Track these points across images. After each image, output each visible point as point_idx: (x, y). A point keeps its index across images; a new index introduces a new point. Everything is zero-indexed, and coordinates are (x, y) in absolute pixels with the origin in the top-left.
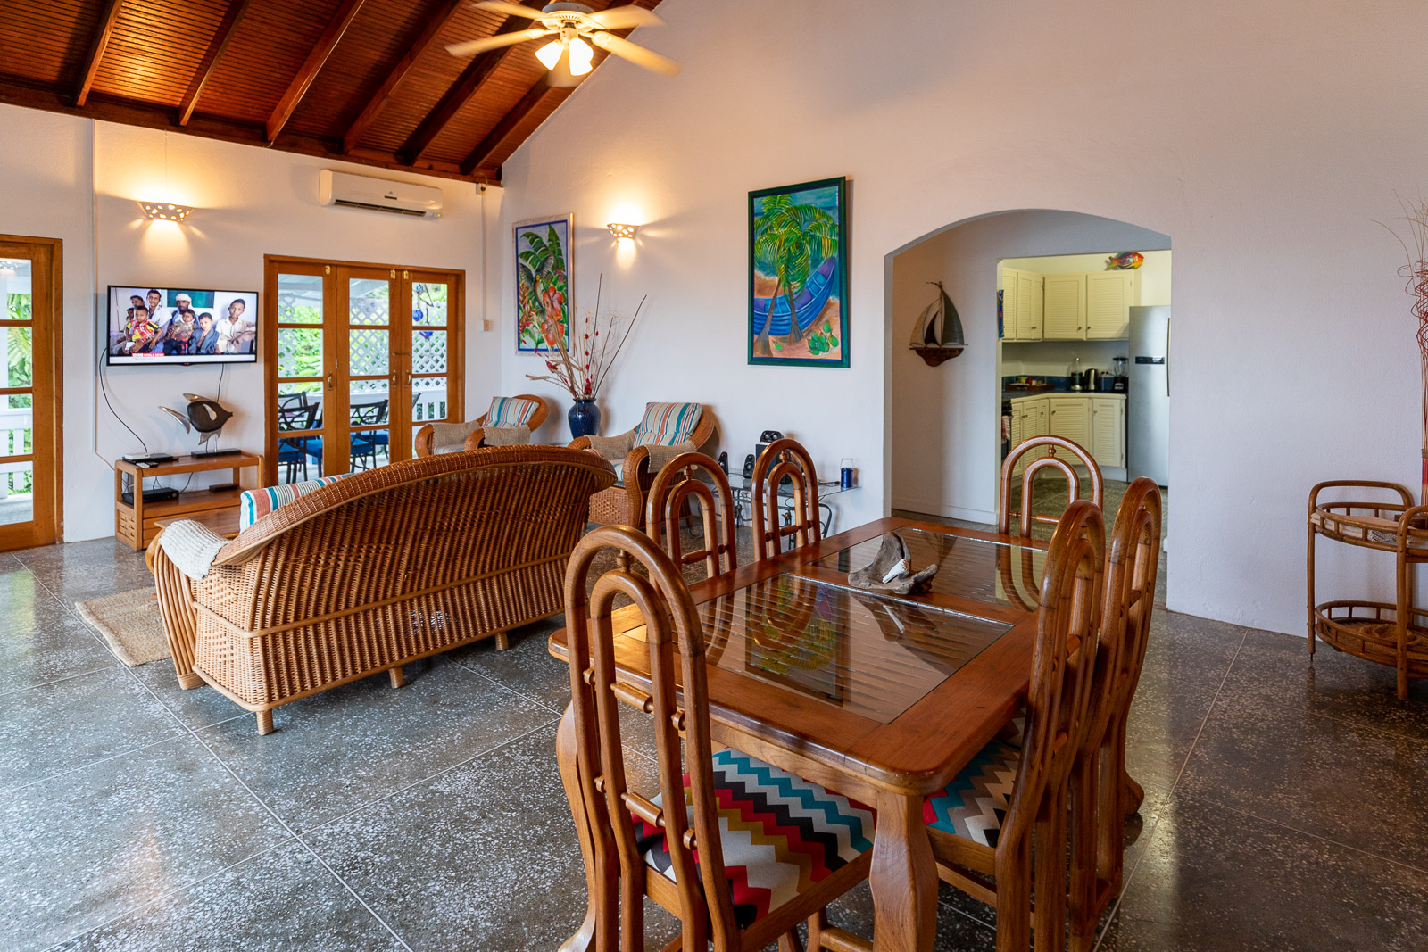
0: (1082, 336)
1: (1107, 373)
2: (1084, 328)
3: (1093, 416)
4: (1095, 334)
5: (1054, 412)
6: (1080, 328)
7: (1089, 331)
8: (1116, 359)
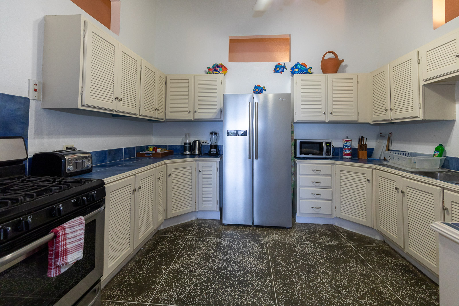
0: (191, 117)
1: (206, 143)
2: (192, 112)
3: (198, 174)
4: (199, 116)
5: (170, 175)
6: (190, 112)
7: (195, 114)
8: (211, 133)
